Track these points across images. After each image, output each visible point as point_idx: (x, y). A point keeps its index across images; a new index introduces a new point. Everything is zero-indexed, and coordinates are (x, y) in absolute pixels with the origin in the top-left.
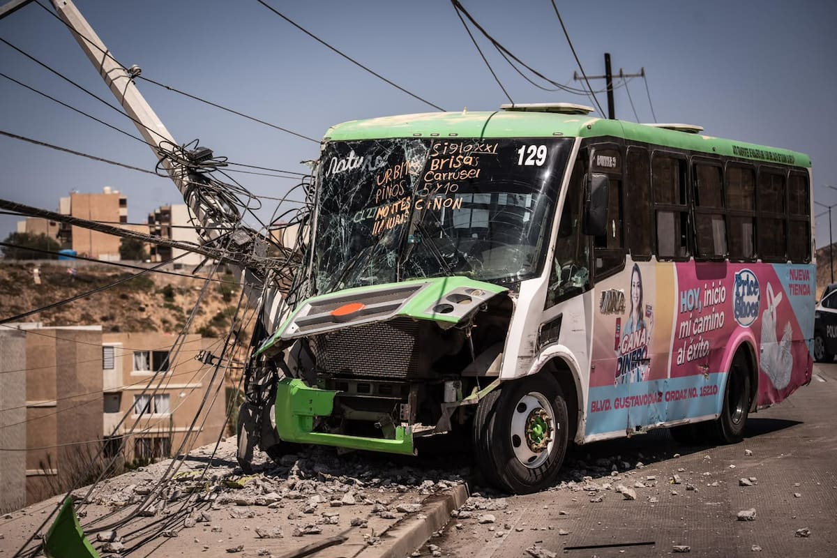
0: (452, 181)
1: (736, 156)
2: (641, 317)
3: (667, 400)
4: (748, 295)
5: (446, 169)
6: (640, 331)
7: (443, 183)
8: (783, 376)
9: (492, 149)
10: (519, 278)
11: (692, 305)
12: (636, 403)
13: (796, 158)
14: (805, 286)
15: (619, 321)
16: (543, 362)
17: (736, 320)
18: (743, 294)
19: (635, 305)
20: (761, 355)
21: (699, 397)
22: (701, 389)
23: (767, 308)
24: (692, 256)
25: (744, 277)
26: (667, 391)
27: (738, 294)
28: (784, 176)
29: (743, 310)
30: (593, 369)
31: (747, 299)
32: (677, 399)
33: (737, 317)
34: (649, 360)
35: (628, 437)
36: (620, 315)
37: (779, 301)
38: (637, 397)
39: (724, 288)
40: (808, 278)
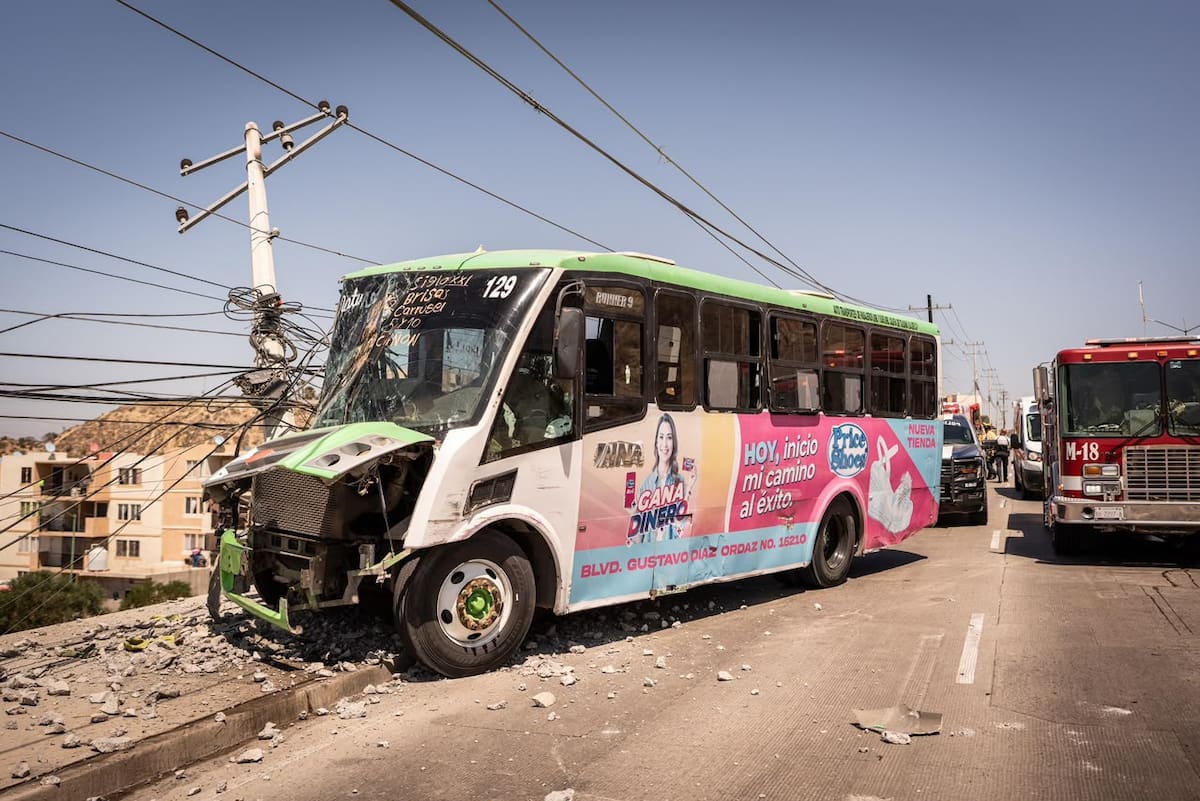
0: (418, 316)
1: (837, 315)
2: (674, 471)
3: (724, 554)
4: (851, 447)
5: (417, 303)
6: (672, 487)
7: (408, 318)
8: (901, 519)
9: (464, 282)
10: (449, 426)
11: (764, 458)
12: (666, 562)
13: (920, 326)
14: (929, 439)
15: (631, 476)
16: (476, 527)
17: (832, 471)
18: (844, 447)
19: (664, 458)
20: (870, 503)
21: (778, 548)
22: (781, 539)
23: (878, 459)
24: (765, 407)
25: (845, 430)
26: (725, 544)
27: (835, 447)
28: (904, 341)
29: (842, 461)
30: (582, 530)
31: (848, 451)
32: (740, 552)
33: (834, 468)
34: (691, 515)
35: (653, 599)
36: (633, 469)
37: (894, 453)
38: (669, 556)
39: (815, 441)
40: (932, 432)
